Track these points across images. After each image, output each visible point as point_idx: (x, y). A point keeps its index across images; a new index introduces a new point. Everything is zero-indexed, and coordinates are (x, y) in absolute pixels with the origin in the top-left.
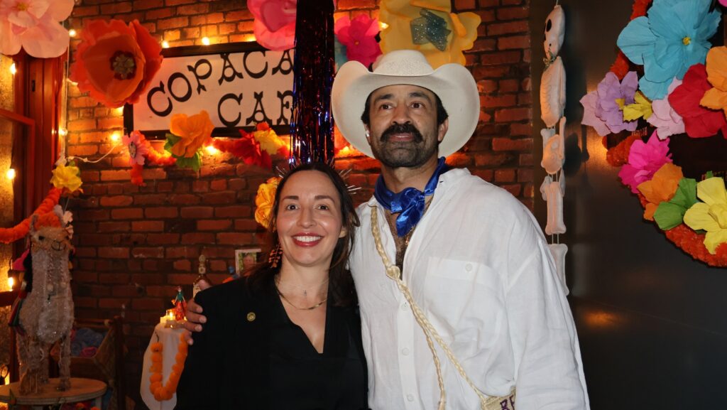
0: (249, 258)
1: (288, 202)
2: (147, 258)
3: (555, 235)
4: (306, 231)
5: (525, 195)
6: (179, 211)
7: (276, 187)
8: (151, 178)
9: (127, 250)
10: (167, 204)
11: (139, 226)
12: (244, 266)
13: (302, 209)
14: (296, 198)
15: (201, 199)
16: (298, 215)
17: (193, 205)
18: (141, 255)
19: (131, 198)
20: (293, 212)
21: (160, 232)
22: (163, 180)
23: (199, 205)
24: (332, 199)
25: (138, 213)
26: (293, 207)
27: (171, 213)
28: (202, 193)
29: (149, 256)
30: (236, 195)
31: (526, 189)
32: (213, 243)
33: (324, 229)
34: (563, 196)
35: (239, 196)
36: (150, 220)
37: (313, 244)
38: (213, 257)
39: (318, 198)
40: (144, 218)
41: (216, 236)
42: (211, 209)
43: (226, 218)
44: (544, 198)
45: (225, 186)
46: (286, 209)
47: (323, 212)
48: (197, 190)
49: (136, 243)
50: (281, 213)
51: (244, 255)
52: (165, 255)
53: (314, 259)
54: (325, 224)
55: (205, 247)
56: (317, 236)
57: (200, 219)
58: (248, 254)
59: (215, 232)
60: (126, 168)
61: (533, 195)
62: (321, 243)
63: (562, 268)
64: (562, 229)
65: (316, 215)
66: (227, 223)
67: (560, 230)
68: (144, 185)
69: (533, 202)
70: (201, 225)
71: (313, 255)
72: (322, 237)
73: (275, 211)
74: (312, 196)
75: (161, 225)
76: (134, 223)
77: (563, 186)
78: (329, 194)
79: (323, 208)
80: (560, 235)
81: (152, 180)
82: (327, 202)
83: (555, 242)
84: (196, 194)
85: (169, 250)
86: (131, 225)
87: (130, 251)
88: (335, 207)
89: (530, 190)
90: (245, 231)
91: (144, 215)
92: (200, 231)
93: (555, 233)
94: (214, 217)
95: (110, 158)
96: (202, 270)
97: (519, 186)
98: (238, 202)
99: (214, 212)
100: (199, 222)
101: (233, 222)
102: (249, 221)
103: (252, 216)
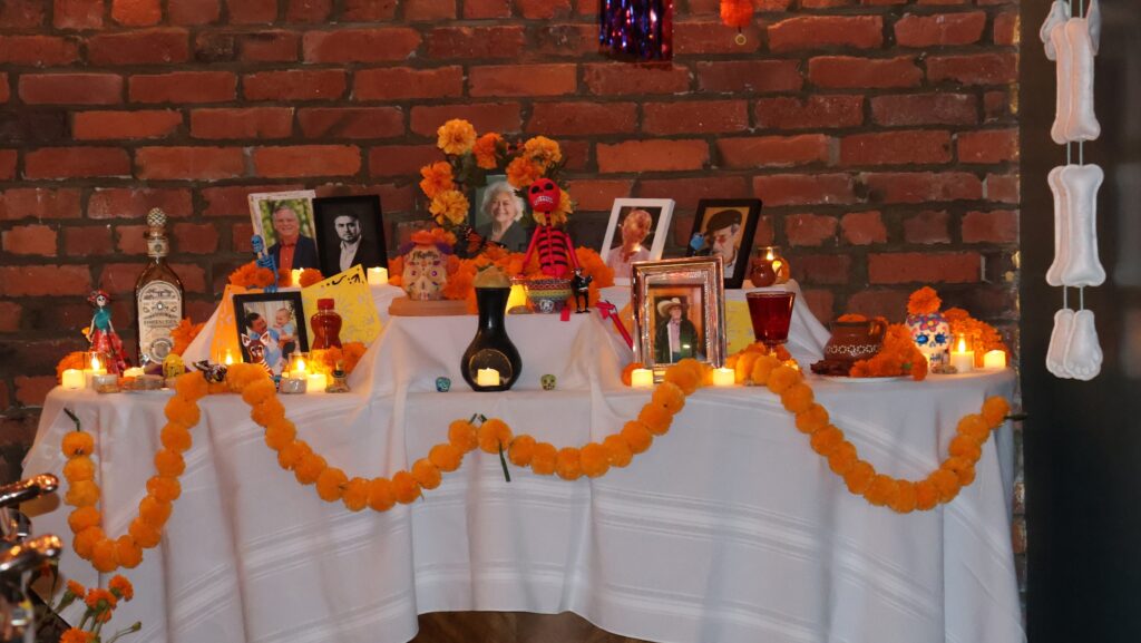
0: (285, 213)
3: (1075, 145)
5: (997, 40)
6: (13, 83)
12: (276, 234)
15: (83, 49)
17: (57, 67)
23: (77, 66)
28: (86, 33)
30: (192, 38)
31: (998, 23)
32: (126, 177)
34: (1095, 54)
35: (199, 41)
38: (127, 215)
41: (132, 155)
42: (116, 78)
43: (162, 106)
44: (1049, 55)
45: (156, 12)
48: (69, 23)
51: (274, 206)
55: (98, 189)
57: (82, 109)
58: (283, 203)
59: (130, 147)
61: (1016, 39)
63: (1089, 220)
64: (1092, 130)
66: (167, 119)
67: (1086, 132)
69: (1017, 55)
70: (86, 124)
77: (1095, 30)
80: (1087, 143)
83: (1075, 161)
84: (67, 35)
89: (1010, 23)
90: (222, 143)
92: (81, 144)
93: (1074, 138)
94: (127, 103)
96: (158, 247)
97: (982, 14)
98: (200, 58)
99: (125, 87)
100: (78, 116)
101: (186, 116)
102: (234, 112)
103: (243, 101)
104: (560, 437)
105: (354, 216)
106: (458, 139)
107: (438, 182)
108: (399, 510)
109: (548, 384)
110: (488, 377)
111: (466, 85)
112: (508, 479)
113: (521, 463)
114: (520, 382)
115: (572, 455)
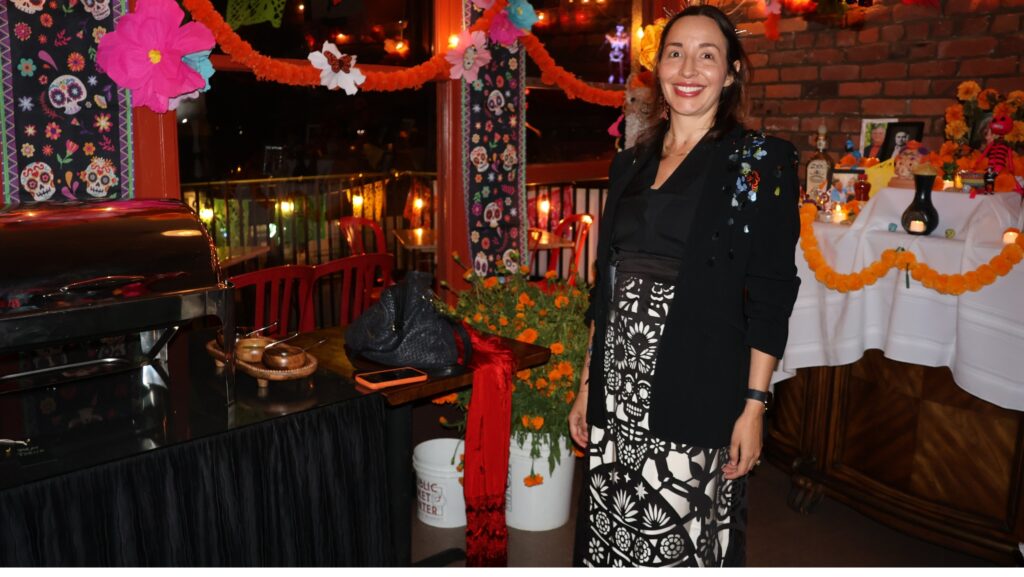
0: (879, 129)
1: (671, 49)
2: (782, 131)
4: (689, 81)
6: (819, 70)
7: (662, 29)
8: (788, 30)
9: (759, 120)
10: (807, 63)
11: (772, 91)
13: (686, 57)
14: (680, 45)
15: (846, 55)
16: (680, 64)
17: (835, 63)
18: (774, 127)
19: (766, 57)
20: (676, 59)
21: (795, 99)
22: (803, 32)
23: (843, 62)
24: (717, 48)
25: (773, 74)
26: (676, 55)
27: (810, 74)
28: (847, 47)
29: (783, 128)
30: (890, 47)
32: (856, 113)
33: (707, 78)
35: (893, 49)
36: (786, 83)
37: (696, 94)
39: (703, 46)
40: (780, 82)
41: (860, 104)
42: (856, 68)
43: (874, 80)
46: (670, 56)
47: (707, 61)
48: (843, 43)
49: (769, 113)
50: (664, 60)
51: (873, 126)
52: (800, 126)
53: (694, 110)
54: (709, 74)
55: (846, 118)
56: (699, 86)
57: (842, 82)
58: (880, 125)
59: (859, 99)
60: (762, 20)
62: (701, 95)
65: (698, 63)
66: (875, 87)
68: (781, 39)
70: (845, 89)
71: (693, 106)
72: (704, 87)
73: (660, 57)
74: (697, 43)
75: (796, 89)
76: (768, 87)
78: (716, 43)
79: (708, 56)
81: (790, 34)
82: (711, 50)
84: (840, 48)
85: (805, 121)
86: (764, 90)
87: (763, 121)
88: (720, 55)
90: (897, 97)
91: (780, 79)
92: (841, 98)
94: (861, 80)
95: (745, 8)
96: (821, 145)
98: (892, 57)
99: (860, 72)
100: (841, 85)
101: (883, 85)
102: (903, 83)
103: (908, 77)
104: (942, 268)
105: (907, 133)
106: (968, 92)
107: (955, 116)
108: (854, 294)
109: (949, 235)
110: (918, 226)
111: (1018, 67)
112: (908, 286)
113: (917, 278)
114: (936, 232)
115: (944, 279)
